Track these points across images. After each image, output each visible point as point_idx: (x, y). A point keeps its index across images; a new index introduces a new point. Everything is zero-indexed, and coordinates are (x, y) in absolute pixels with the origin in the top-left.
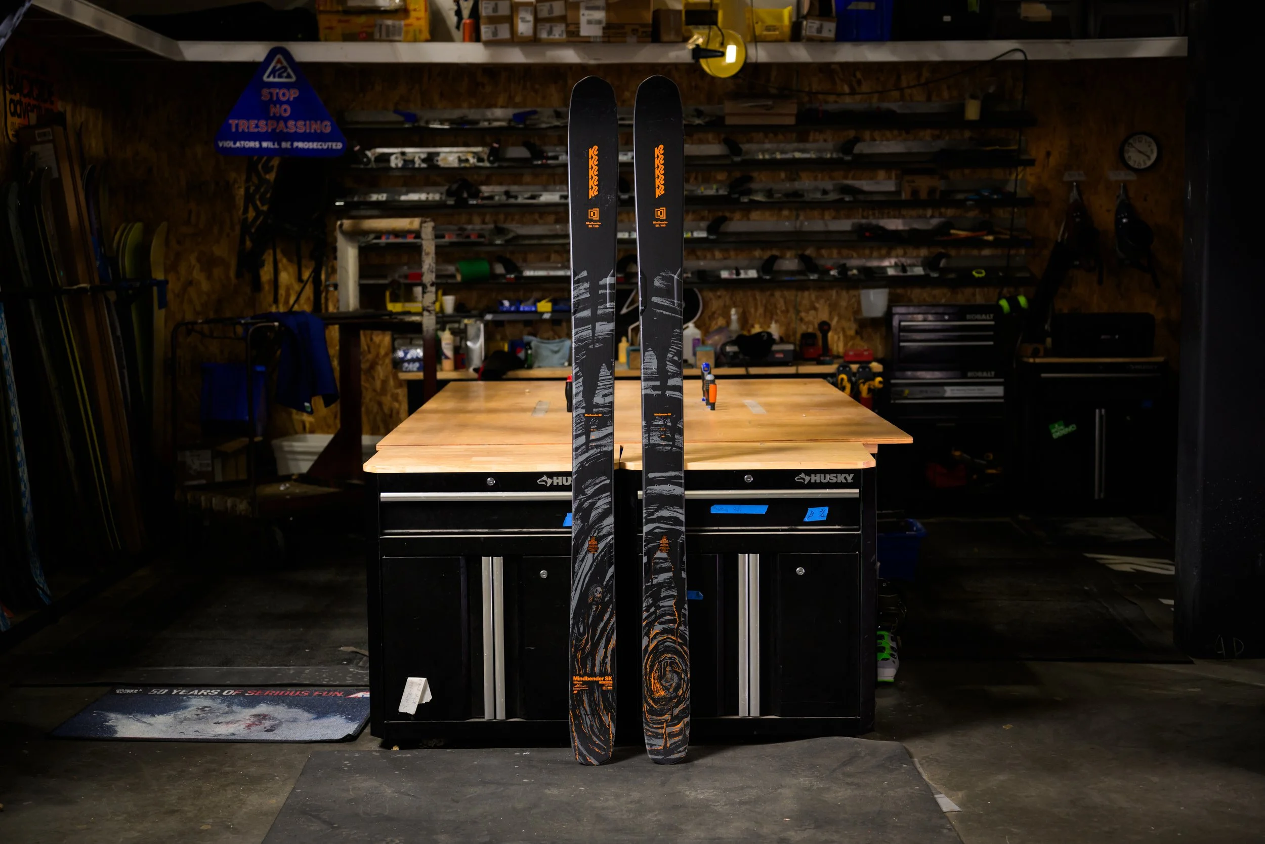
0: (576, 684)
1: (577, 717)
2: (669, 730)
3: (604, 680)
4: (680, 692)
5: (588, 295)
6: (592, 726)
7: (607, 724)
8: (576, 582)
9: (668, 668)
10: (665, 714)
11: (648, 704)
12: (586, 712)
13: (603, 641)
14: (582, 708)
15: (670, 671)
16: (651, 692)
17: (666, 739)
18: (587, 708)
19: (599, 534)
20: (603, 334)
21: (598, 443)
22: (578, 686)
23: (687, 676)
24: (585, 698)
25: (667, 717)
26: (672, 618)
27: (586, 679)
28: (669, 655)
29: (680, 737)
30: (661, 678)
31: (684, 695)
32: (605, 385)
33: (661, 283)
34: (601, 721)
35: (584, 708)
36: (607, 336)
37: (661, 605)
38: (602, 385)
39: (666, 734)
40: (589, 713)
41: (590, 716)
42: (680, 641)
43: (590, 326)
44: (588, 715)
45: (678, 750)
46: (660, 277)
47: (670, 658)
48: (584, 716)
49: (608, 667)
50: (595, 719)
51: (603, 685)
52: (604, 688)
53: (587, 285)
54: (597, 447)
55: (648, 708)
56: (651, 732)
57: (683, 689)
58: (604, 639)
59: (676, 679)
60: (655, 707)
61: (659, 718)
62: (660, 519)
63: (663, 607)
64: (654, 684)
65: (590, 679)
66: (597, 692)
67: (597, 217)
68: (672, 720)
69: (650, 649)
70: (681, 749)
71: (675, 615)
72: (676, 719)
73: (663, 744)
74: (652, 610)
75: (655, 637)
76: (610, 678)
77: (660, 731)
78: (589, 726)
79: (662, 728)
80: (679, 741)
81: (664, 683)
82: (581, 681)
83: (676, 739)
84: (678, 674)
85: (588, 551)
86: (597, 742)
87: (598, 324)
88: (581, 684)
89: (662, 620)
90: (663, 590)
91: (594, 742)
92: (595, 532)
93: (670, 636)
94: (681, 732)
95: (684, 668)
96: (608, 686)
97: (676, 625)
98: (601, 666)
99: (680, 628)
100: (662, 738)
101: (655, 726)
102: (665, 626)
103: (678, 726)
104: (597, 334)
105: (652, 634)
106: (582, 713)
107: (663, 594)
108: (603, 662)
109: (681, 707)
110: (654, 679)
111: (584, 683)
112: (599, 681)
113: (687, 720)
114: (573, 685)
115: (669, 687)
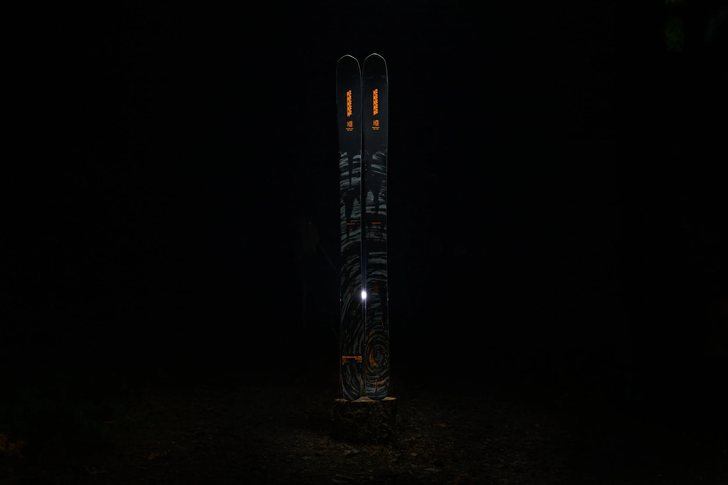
0: (344, 360)
1: (344, 377)
2: (378, 383)
3: (358, 358)
4: (384, 364)
5: (347, 164)
6: (351, 381)
7: (359, 380)
8: (343, 308)
9: (378, 352)
10: (377, 375)
11: (368, 370)
12: (349, 374)
13: (357, 338)
14: (347, 372)
15: (379, 353)
16: (369, 364)
17: (377, 388)
18: (349, 372)
19: (355, 284)
20: (355, 183)
21: (353, 238)
22: (344, 361)
23: (388, 355)
24: (348, 367)
25: (377, 376)
26: (380, 326)
27: (348, 357)
28: (379, 345)
29: (384, 387)
30: (374, 357)
31: (386, 366)
32: (356, 209)
33: (376, 158)
34: (356, 379)
35: (348, 372)
36: (357, 184)
37: (375, 319)
38: (355, 209)
39: (376, 386)
40: (350, 374)
41: (351, 376)
42: (384, 338)
43: (349, 179)
44: (350, 375)
45: (383, 393)
46: (375, 155)
47: (379, 347)
48: (348, 376)
49: (360, 351)
50: (353, 378)
51: (357, 360)
52: (358, 362)
53: (347, 159)
54: (353, 240)
55: (368, 372)
56: (369, 384)
57: (385, 362)
58: (358, 337)
59: (382, 357)
60: (372, 371)
61: (373, 377)
62: (375, 276)
63: (376, 320)
64: (371, 360)
65: (351, 357)
66: (354, 364)
67: (351, 126)
68: (380, 378)
69: (369, 342)
70: (384, 393)
71: (382, 325)
72: (381, 378)
73: (375, 390)
74: (371, 322)
75: (372, 336)
76: (361, 357)
77: (373, 383)
78: (350, 381)
79: (375, 382)
80: (383, 388)
81: (376, 359)
82: (346, 358)
83: (382, 387)
84: (384, 355)
85: (349, 292)
86: (354, 389)
87: (352, 179)
88: (346, 360)
89: (375, 327)
90: (376, 312)
91: (353, 389)
92: (352, 283)
93: (379, 335)
94: (384, 384)
95: (386, 351)
96: (359, 361)
97: (383, 330)
98: (356, 351)
99: (385, 331)
100: (375, 387)
101: (371, 381)
102: (376, 330)
103: (383, 381)
104: (352, 184)
105: (371, 334)
106: (347, 375)
107: (376, 314)
108: (357, 349)
109: (385, 371)
110: (371, 357)
111: (348, 359)
112: (355, 358)
113: (388, 378)
114: (342, 360)
115: (379, 361)
